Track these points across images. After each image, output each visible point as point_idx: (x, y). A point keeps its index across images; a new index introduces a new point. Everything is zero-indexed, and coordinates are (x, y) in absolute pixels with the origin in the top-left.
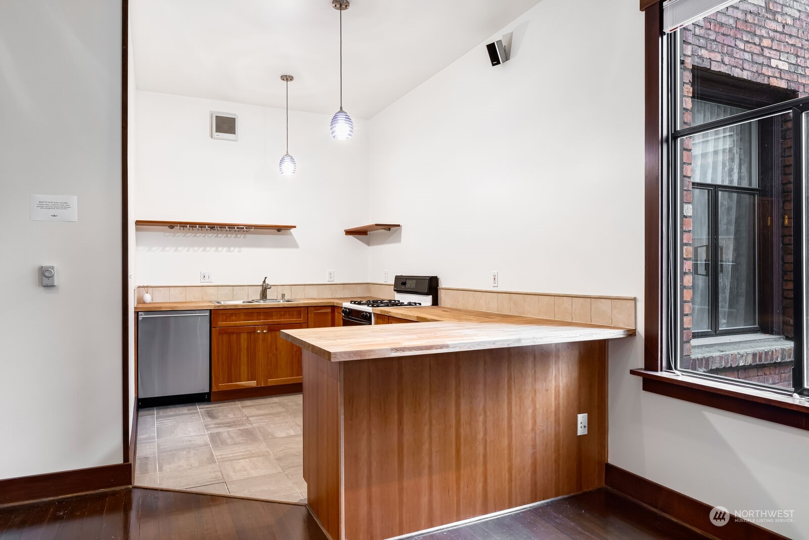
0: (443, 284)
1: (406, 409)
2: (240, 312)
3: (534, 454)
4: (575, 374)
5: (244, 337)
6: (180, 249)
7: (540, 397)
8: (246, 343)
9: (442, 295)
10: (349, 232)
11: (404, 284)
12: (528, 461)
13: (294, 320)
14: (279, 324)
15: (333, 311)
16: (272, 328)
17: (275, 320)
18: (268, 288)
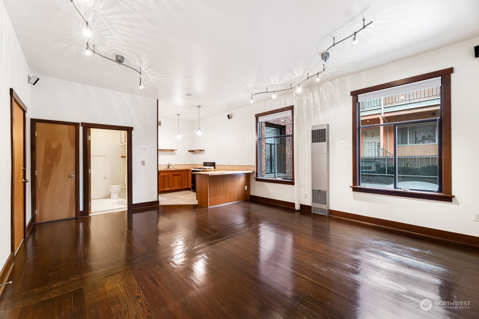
0: (216, 164)
1: (218, 184)
2: (164, 172)
3: (238, 193)
4: (245, 179)
5: (167, 178)
7: (239, 183)
9: (216, 166)
10: (189, 151)
11: (206, 164)
12: (237, 194)
13: (179, 173)
14: (175, 174)
15: (188, 171)
16: (173, 175)
17: (174, 173)
18: (170, 165)
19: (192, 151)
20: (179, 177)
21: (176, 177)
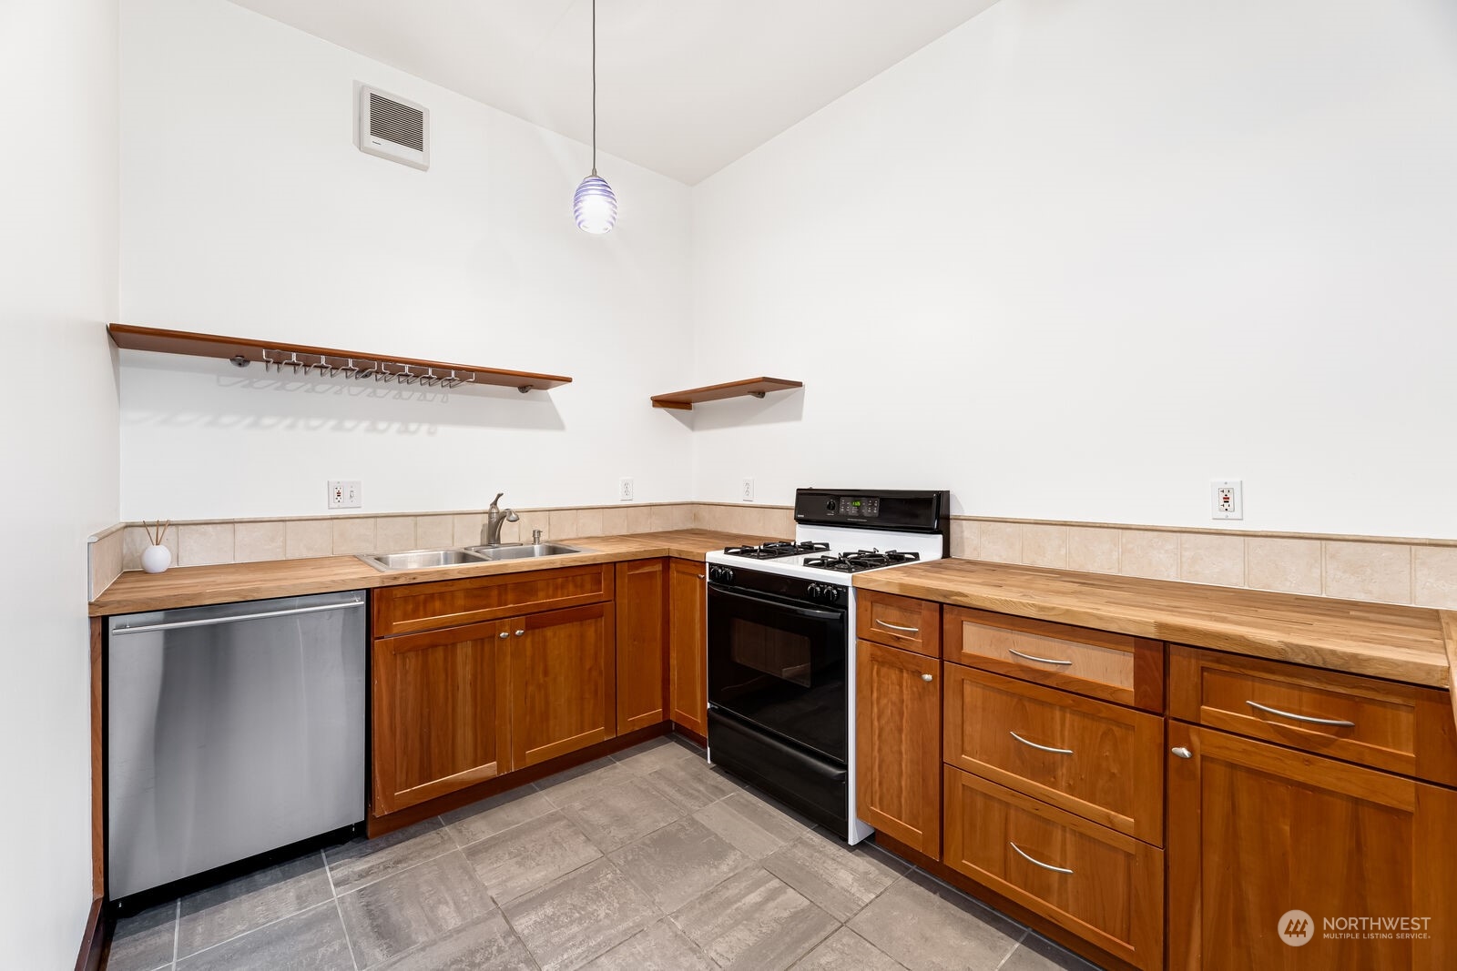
2: (452, 589)
5: (464, 651)
6: (267, 421)
8: (468, 668)
10: (660, 402)
11: (833, 507)
13: (585, 596)
14: (552, 609)
15: (666, 569)
16: (536, 621)
17: (542, 600)
18: (502, 517)
19: (675, 402)
20: (591, 631)
21: (559, 639)
